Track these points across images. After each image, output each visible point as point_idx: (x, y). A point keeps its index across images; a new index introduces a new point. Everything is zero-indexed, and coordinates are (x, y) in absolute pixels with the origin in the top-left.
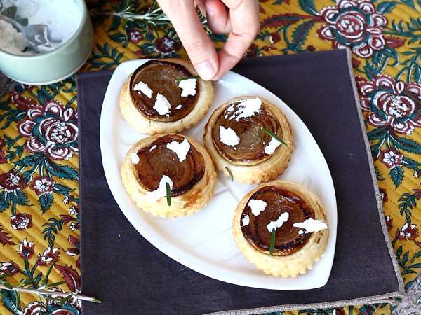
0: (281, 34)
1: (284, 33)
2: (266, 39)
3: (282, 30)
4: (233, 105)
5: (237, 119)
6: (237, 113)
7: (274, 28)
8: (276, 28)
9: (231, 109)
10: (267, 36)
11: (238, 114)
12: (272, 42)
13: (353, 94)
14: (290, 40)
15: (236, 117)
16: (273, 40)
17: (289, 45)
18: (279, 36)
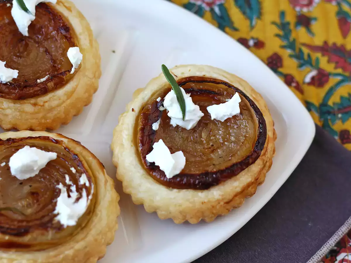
0: (333, 81)
1: (339, 84)
2: (306, 68)
3: (339, 78)
4: (87, 184)
5: (60, 186)
6: (74, 188)
7: (333, 65)
8: (336, 68)
9: (83, 180)
10: (311, 65)
11: (69, 191)
12: (308, 79)
13: (319, 247)
14: (334, 100)
15: (65, 184)
16: (313, 78)
17: (324, 104)
18: (327, 81)
